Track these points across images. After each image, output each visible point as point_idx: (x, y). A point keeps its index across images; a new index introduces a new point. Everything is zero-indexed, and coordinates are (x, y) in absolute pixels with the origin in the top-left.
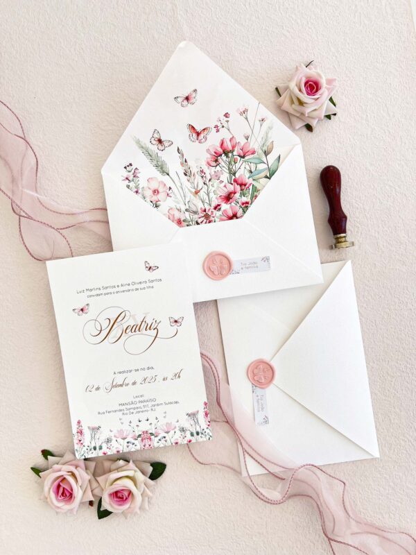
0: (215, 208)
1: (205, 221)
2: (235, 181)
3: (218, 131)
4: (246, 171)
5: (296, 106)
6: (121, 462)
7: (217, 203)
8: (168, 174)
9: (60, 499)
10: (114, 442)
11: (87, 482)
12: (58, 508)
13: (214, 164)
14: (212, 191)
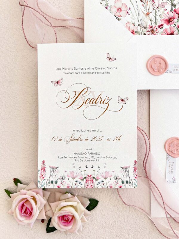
0: (159, 27)
1: (151, 34)
2: (175, 11)
6: (69, 195)
7: (161, 23)
9: (23, 215)
10: (66, 180)
11: (43, 205)
12: (20, 221)
14: (159, 15)
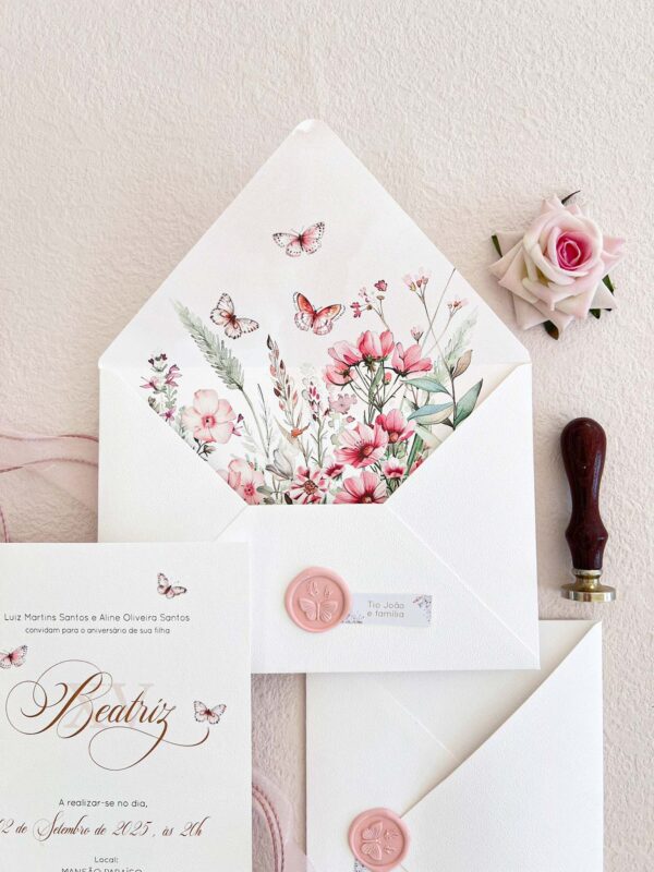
0: (330, 472)
1: (305, 495)
2: (380, 421)
3: (358, 315)
4: (406, 404)
5: (531, 282)
7: (335, 462)
8: (241, 388)
13: (340, 379)
14: (329, 435)
